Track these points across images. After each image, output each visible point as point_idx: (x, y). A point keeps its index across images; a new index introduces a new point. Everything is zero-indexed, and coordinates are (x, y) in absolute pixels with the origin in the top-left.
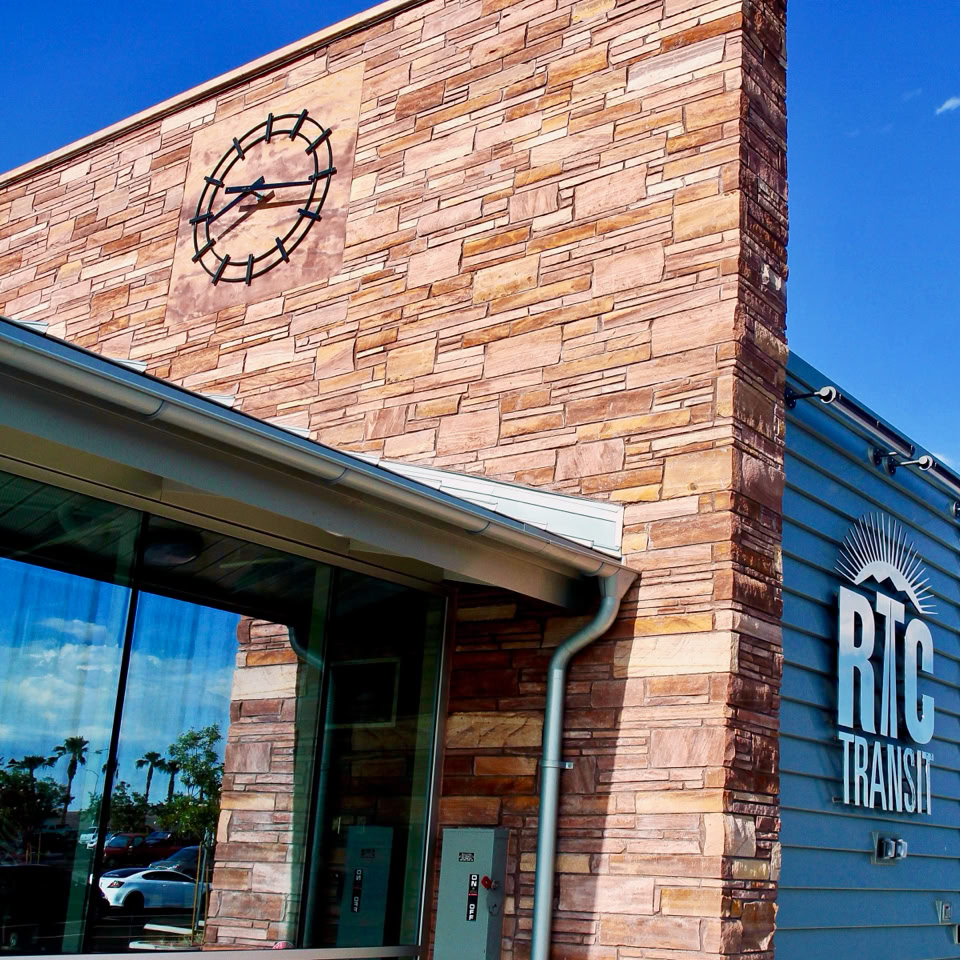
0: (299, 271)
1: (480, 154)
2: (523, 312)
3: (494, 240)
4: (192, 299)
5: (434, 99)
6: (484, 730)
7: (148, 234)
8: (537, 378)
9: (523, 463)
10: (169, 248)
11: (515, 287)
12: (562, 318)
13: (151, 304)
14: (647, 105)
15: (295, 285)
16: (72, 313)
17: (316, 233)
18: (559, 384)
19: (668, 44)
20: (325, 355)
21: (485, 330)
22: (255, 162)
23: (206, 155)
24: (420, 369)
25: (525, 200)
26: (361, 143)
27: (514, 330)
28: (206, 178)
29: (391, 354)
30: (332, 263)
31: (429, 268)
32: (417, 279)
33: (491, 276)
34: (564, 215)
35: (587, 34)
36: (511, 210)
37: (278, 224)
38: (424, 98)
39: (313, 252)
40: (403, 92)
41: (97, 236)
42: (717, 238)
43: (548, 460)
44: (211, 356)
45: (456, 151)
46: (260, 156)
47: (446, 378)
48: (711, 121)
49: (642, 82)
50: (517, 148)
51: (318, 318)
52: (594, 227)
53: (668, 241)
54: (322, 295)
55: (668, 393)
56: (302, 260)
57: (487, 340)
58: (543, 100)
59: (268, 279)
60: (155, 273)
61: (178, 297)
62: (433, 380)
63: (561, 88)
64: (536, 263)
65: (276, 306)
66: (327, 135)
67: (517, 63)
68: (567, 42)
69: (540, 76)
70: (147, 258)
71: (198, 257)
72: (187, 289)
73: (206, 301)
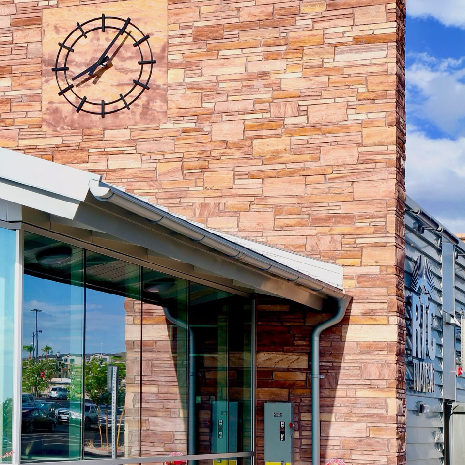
0: (138, 117)
1: (250, 75)
2: (283, 166)
3: (262, 125)
4: (61, 118)
5: (217, 35)
6: (277, 360)
7: (18, 69)
8: (294, 201)
9: (289, 240)
10: (37, 82)
11: (277, 152)
12: (305, 173)
13: (30, 115)
14: (346, 71)
15: (136, 123)
17: (147, 96)
18: (306, 205)
19: (357, 40)
20: (163, 168)
22: (95, 41)
23: (56, 27)
24: (225, 185)
25: (279, 107)
26: (170, 49)
27: (279, 174)
28: (59, 44)
29: (206, 174)
30: (161, 116)
31: (225, 132)
32: (218, 137)
33: (263, 144)
34: (303, 119)
35: (310, 22)
36: (272, 110)
37: (119, 85)
38: (211, 32)
39: (146, 107)
40: (197, 24)
42: (384, 148)
43: (302, 241)
44: (83, 155)
45: (235, 69)
46: (98, 39)
47: (241, 192)
48: (381, 88)
49: (343, 59)
50: (273, 77)
51: (155, 146)
52: (319, 129)
53: (360, 145)
54: (155, 134)
55: (363, 218)
56: (139, 110)
57: (263, 177)
58: (286, 54)
59: (117, 117)
60: (29, 96)
61: (50, 114)
62: (233, 192)
63: (298, 49)
64: (288, 142)
65: (125, 134)
66: (146, 38)
67: (268, 26)
68: (298, 23)
69: (284, 38)
70: (21, 84)
71: (62, 93)
72: (56, 111)
73: (73, 121)
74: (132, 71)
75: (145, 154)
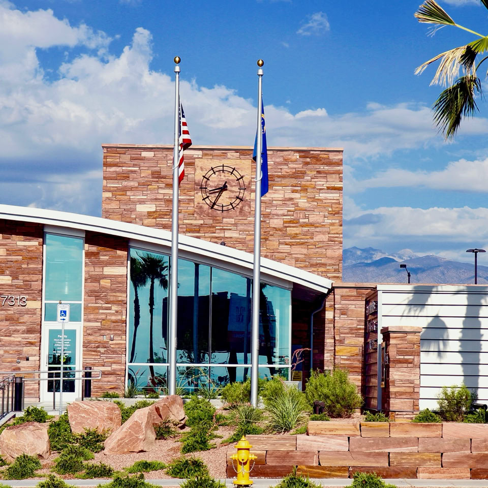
0: (238, 213)
1: (286, 198)
2: (299, 240)
3: (290, 221)
4: (203, 211)
5: (272, 179)
7: (183, 186)
8: (303, 256)
10: (192, 193)
11: (297, 234)
12: (307, 244)
13: (189, 208)
14: (324, 201)
15: (237, 216)
16: (158, 203)
17: (242, 204)
18: (308, 258)
19: (328, 188)
21: (290, 242)
22: (219, 176)
23: (201, 168)
24: (275, 247)
25: (297, 214)
27: (298, 244)
28: (203, 176)
29: (267, 242)
30: (248, 214)
31: (275, 223)
32: (272, 225)
33: (291, 230)
34: (306, 220)
35: (310, 178)
36: (294, 215)
37: (230, 198)
38: (270, 178)
39: (241, 209)
41: (163, 180)
42: (338, 235)
44: (213, 229)
45: (280, 196)
46: (221, 176)
47: (282, 251)
48: (337, 210)
49: (322, 196)
50: (296, 201)
51: (245, 227)
52: (313, 225)
53: (329, 233)
54: (245, 222)
55: (330, 265)
56: (238, 210)
57: (291, 245)
58: (300, 191)
59: (228, 213)
60: (188, 199)
61: (198, 209)
62: (279, 251)
63: (305, 189)
64: (301, 230)
65: (232, 221)
66: (242, 177)
67: (293, 178)
68: (305, 178)
69: (300, 184)
70: (184, 193)
71: (204, 199)
72: (201, 207)
73: (208, 213)
74: (236, 192)
75: (240, 231)
